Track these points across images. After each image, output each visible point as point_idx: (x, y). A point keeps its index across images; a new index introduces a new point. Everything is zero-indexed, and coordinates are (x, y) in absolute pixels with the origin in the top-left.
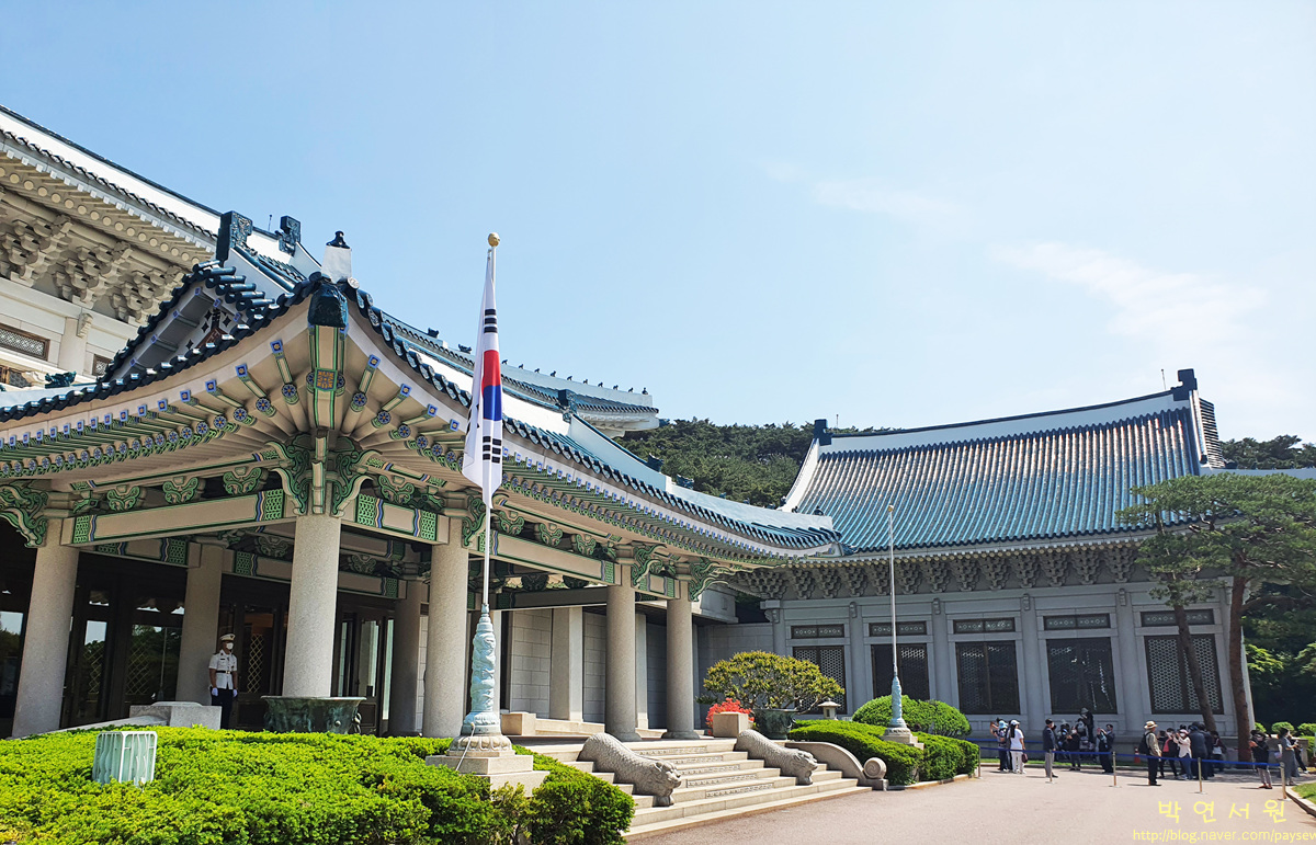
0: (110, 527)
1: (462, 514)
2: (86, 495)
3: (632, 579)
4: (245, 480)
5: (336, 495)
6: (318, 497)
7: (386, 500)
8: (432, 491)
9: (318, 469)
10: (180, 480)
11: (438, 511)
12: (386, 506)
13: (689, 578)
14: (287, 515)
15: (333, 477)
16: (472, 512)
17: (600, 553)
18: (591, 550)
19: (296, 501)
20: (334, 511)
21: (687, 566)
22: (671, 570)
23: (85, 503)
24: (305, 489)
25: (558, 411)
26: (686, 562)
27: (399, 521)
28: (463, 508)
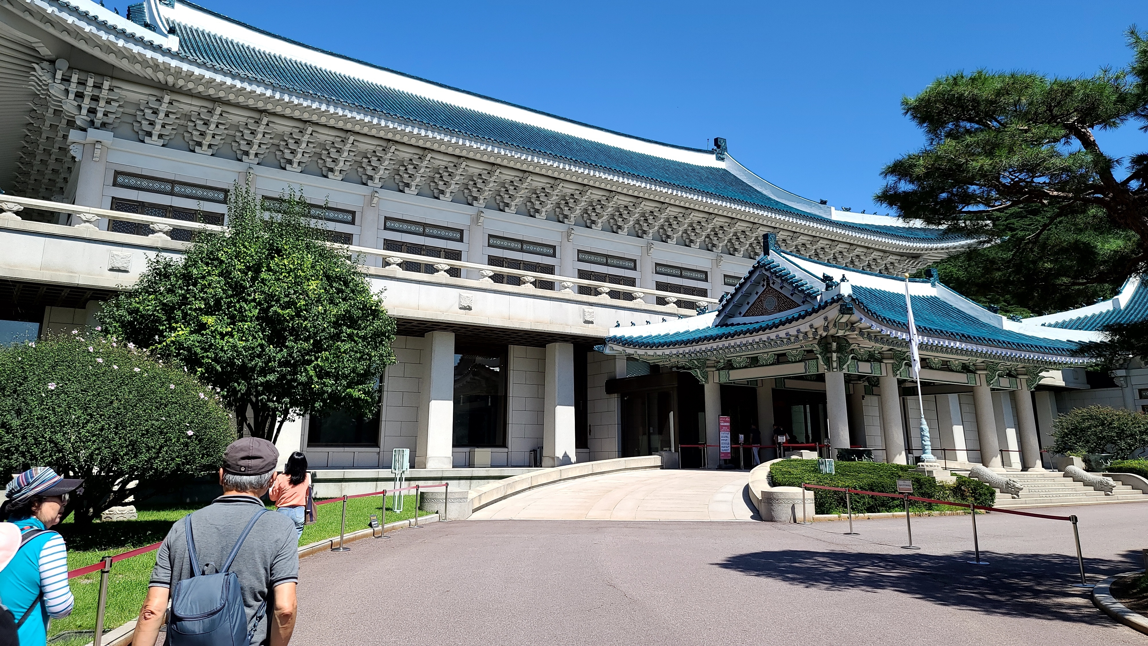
0: (737, 376)
1: (892, 361)
2: (722, 361)
3: (987, 382)
4: (797, 355)
5: (841, 362)
6: (835, 365)
7: (859, 360)
8: (877, 352)
9: (834, 355)
10: (766, 355)
11: (880, 361)
12: (859, 363)
13: (1026, 377)
14: (820, 371)
15: (839, 355)
16: (897, 361)
17: (965, 369)
18: (959, 368)
19: (825, 367)
20: (841, 369)
21: (1024, 369)
22: (1014, 373)
23: (721, 365)
24: (828, 361)
25: (928, 282)
26: (1023, 367)
27: (865, 368)
28: (892, 358)
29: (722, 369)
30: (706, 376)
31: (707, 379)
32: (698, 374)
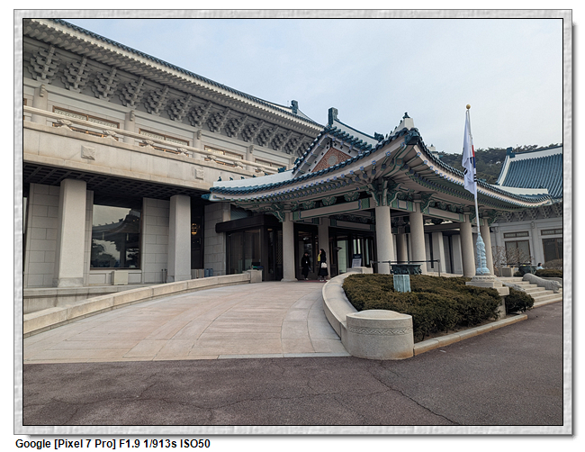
1: (420, 201)
2: (295, 205)
4: (353, 196)
5: (389, 198)
8: (410, 194)
9: (385, 192)
10: (329, 198)
11: (412, 201)
12: (399, 201)
13: (488, 217)
14: (371, 206)
15: (389, 193)
19: (377, 202)
20: (389, 204)
21: (487, 213)
24: (379, 198)
27: (403, 205)
29: (296, 210)
30: (284, 216)
31: (284, 218)
32: (278, 214)
